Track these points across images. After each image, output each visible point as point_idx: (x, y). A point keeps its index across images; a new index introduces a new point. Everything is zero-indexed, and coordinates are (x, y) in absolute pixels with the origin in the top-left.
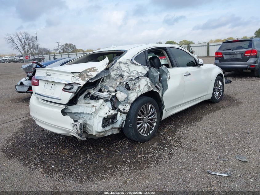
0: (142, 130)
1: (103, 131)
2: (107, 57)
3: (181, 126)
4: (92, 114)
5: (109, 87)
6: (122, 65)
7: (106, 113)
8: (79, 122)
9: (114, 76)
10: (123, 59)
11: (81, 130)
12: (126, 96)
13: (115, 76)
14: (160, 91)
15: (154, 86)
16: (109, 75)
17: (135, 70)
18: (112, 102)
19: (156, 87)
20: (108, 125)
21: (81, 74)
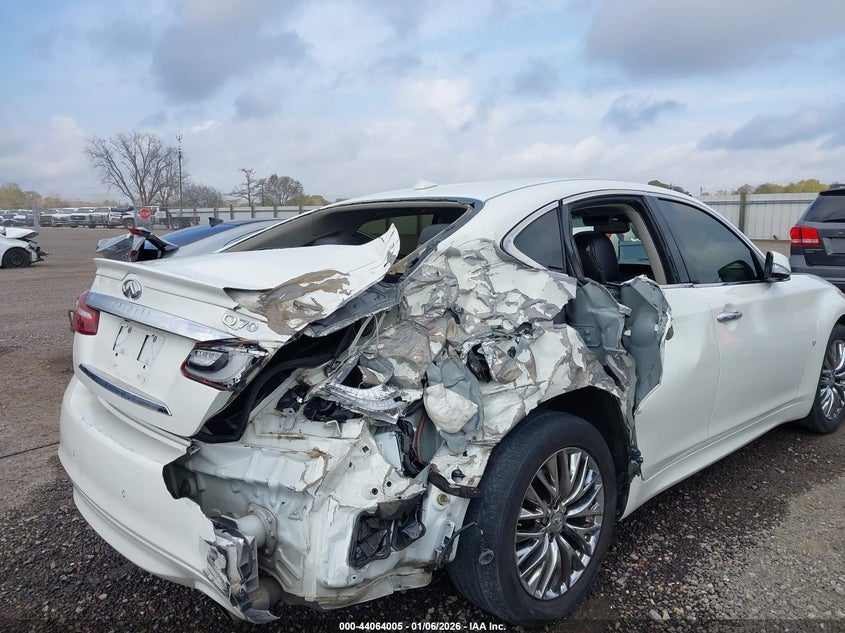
0: (537, 574)
1: (352, 582)
2: (393, 228)
3: (703, 545)
4: (305, 492)
5: (394, 362)
6: (457, 266)
7: (375, 491)
8: (239, 535)
9: (420, 312)
10: (465, 236)
11: (247, 577)
12: (468, 408)
13: (426, 312)
14: (623, 390)
15: (599, 368)
16: (398, 308)
17: (515, 291)
18: (406, 438)
19: (608, 370)
20: (380, 552)
21: (269, 300)
